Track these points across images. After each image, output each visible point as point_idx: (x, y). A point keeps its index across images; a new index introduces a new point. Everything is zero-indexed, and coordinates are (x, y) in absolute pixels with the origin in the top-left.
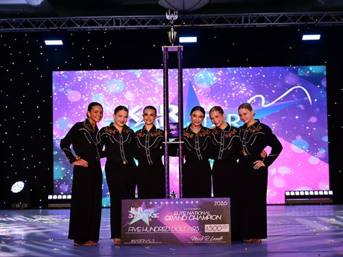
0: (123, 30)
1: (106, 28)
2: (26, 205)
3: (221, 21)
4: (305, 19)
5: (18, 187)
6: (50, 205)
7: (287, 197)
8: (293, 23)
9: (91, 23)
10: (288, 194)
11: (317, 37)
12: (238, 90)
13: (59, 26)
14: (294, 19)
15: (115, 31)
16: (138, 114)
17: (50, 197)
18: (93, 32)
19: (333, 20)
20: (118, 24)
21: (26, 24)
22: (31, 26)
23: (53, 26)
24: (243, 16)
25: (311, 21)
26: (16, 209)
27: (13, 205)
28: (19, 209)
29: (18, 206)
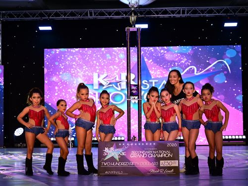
0: (95, 20)
1: (82, 18)
2: (25, 145)
5: (19, 132)
6: (42, 145)
8: (218, 14)
9: (72, 14)
11: (235, 24)
12: (180, 60)
13: (49, 16)
14: (218, 11)
16: (105, 80)
19: (246, 12)
20: (91, 15)
22: (29, 17)
23: (45, 16)
24: (181, 8)
25: (231, 13)
26: (18, 147)
27: (16, 145)
28: (20, 147)
29: (19, 145)
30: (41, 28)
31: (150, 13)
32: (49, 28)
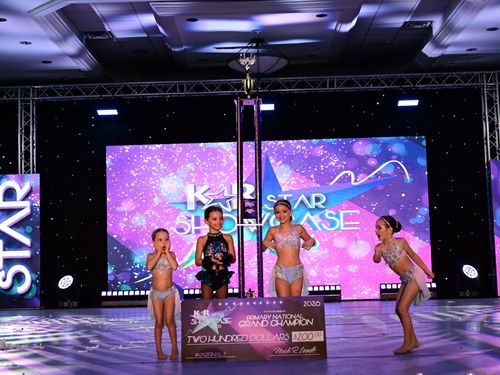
0: (188, 98)
1: (168, 94)
2: (75, 304)
3: (302, 84)
4: (401, 81)
5: (66, 282)
6: (104, 303)
7: (382, 291)
8: (387, 87)
9: (151, 89)
10: (383, 287)
11: (415, 103)
12: (328, 161)
13: (113, 93)
14: (388, 82)
15: (179, 98)
16: (206, 195)
17: (104, 294)
18: (153, 99)
19: (433, 83)
20: (182, 90)
21: (76, 92)
22: (81, 94)
23: (106, 93)
24: (328, 79)
25: (408, 84)
26: (64, 308)
27: (60, 304)
28: (68, 308)
29: (66, 304)
30: (101, 112)
31: (277, 85)
32: (114, 112)
